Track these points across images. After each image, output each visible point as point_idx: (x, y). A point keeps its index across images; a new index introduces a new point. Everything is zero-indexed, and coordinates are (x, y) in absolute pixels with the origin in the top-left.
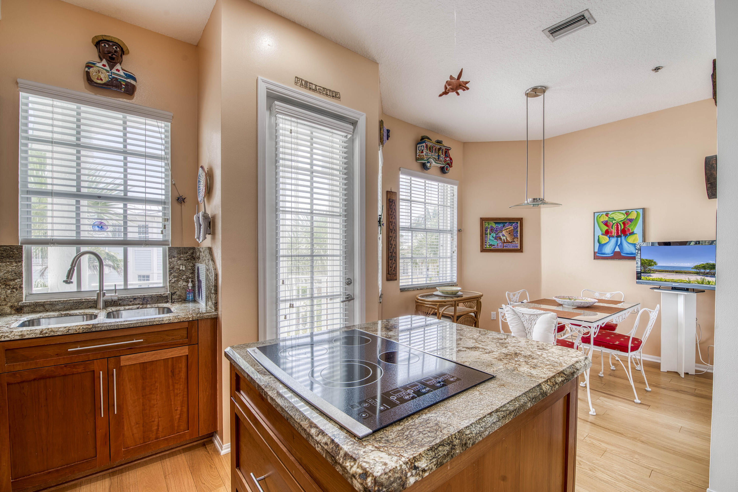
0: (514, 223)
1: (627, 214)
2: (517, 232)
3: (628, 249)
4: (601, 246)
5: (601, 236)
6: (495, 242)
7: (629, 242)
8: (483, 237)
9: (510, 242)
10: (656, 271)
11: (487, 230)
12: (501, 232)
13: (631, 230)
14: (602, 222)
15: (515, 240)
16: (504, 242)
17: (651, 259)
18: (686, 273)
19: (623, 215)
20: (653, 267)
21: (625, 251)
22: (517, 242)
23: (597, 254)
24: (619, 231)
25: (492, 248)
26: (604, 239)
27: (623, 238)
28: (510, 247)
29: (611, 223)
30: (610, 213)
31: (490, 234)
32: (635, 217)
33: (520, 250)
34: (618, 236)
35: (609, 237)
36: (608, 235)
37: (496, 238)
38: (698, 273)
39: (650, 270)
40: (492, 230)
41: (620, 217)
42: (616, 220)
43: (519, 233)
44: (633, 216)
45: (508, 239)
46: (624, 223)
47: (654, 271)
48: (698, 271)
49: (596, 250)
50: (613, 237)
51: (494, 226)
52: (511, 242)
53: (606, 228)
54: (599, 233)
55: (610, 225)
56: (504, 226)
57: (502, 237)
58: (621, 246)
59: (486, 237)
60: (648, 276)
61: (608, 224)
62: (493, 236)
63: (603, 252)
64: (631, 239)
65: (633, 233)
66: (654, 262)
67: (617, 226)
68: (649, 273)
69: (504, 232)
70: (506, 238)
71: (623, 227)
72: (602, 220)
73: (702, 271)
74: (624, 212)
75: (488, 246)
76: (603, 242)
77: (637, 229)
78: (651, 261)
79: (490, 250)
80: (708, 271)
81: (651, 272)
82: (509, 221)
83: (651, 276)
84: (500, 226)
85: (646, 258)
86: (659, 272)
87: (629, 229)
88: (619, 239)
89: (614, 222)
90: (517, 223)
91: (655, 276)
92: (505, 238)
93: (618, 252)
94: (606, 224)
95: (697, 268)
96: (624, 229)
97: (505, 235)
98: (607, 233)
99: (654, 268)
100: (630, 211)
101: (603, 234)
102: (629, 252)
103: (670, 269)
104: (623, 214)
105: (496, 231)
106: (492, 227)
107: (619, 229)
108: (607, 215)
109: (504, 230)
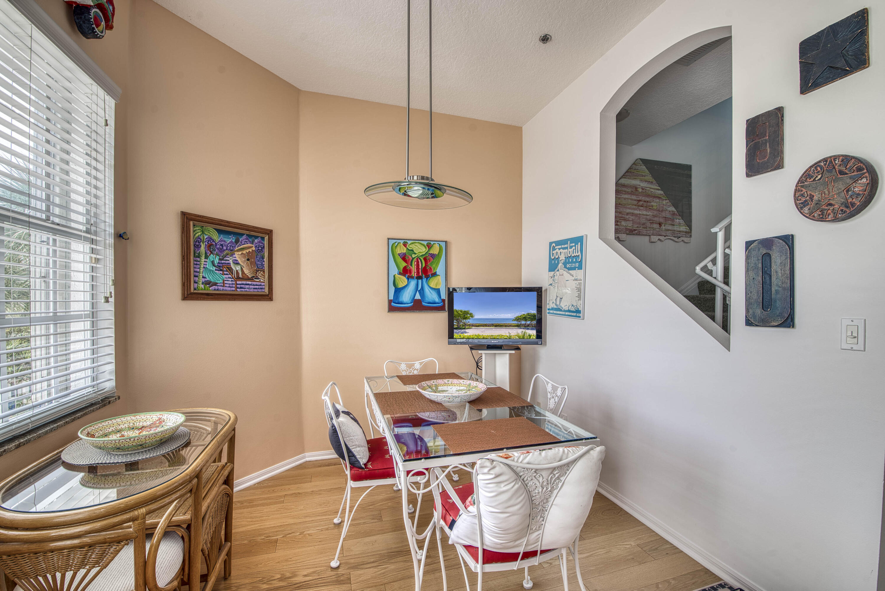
0: (256, 237)
1: (429, 246)
2: (263, 258)
3: (431, 296)
4: (398, 291)
5: (398, 276)
6: (218, 277)
7: (431, 286)
8: (189, 262)
9: (248, 279)
10: (473, 325)
11: (199, 247)
12: (232, 255)
13: (433, 269)
14: (399, 255)
15: (259, 274)
16: (238, 278)
17: (466, 310)
18: (506, 326)
19: (424, 247)
20: (468, 320)
21: (427, 300)
22: (264, 279)
23: (393, 304)
24: (420, 270)
25: (211, 290)
26: (402, 281)
27: (424, 280)
28: (250, 289)
29: (410, 257)
30: (409, 242)
31: (206, 257)
32: (438, 252)
33: (268, 297)
34: (419, 278)
35: (408, 279)
36: (407, 275)
37: (220, 268)
38: (518, 326)
39: (465, 325)
40: (211, 245)
41: (420, 250)
42: (415, 254)
43: (266, 259)
44: (435, 250)
45: (246, 271)
46: (425, 259)
47: (469, 325)
48: (519, 323)
49: (391, 298)
50: (412, 278)
51: (216, 237)
52: (251, 279)
53: (404, 264)
54: (394, 271)
55: (409, 259)
56: (237, 241)
57: (232, 265)
58: (422, 292)
59: (197, 264)
60: (462, 333)
61: (407, 258)
62: (213, 262)
63: (401, 300)
64: (433, 282)
65: (435, 274)
66: (471, 314)
67: (418, 262)
68: (464, 329)
69: (237, 256)
70: (242, 269)
71: (424, 265)
72: (399, 252)
73: (523, 322)
74: (425, 243)
75: (201, 286)
76: (400, 285)
77: (440, 269)
78: (466, 313)
79: (208, 294)
80: (528, 322)
81: (467, 327)
82: (248, 232)
83: (466, 333)
84: (229, 240)
85: (460, 309)
86: (476, 326)
87: (431, 269)
88: (420, 281)
89: (413, 256)
90: (263, 238)
91: (471, 332)
92: (238, 268)
93: (419, 300)
94: (404, 258)
95: (518, 320)
96: (425, 267)
97: (240, 262)
98: (405, 272)
99: (470, 321)
100: (432, 243)
101: (400, 274)
102: (431, 301)
103: (488, 323)
104: (424, 245)
105: (221, 250)
106: (210, 239)
107: (420, 267)
108: (405, 245)
109: (238, 251)
